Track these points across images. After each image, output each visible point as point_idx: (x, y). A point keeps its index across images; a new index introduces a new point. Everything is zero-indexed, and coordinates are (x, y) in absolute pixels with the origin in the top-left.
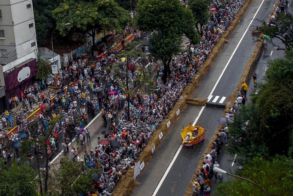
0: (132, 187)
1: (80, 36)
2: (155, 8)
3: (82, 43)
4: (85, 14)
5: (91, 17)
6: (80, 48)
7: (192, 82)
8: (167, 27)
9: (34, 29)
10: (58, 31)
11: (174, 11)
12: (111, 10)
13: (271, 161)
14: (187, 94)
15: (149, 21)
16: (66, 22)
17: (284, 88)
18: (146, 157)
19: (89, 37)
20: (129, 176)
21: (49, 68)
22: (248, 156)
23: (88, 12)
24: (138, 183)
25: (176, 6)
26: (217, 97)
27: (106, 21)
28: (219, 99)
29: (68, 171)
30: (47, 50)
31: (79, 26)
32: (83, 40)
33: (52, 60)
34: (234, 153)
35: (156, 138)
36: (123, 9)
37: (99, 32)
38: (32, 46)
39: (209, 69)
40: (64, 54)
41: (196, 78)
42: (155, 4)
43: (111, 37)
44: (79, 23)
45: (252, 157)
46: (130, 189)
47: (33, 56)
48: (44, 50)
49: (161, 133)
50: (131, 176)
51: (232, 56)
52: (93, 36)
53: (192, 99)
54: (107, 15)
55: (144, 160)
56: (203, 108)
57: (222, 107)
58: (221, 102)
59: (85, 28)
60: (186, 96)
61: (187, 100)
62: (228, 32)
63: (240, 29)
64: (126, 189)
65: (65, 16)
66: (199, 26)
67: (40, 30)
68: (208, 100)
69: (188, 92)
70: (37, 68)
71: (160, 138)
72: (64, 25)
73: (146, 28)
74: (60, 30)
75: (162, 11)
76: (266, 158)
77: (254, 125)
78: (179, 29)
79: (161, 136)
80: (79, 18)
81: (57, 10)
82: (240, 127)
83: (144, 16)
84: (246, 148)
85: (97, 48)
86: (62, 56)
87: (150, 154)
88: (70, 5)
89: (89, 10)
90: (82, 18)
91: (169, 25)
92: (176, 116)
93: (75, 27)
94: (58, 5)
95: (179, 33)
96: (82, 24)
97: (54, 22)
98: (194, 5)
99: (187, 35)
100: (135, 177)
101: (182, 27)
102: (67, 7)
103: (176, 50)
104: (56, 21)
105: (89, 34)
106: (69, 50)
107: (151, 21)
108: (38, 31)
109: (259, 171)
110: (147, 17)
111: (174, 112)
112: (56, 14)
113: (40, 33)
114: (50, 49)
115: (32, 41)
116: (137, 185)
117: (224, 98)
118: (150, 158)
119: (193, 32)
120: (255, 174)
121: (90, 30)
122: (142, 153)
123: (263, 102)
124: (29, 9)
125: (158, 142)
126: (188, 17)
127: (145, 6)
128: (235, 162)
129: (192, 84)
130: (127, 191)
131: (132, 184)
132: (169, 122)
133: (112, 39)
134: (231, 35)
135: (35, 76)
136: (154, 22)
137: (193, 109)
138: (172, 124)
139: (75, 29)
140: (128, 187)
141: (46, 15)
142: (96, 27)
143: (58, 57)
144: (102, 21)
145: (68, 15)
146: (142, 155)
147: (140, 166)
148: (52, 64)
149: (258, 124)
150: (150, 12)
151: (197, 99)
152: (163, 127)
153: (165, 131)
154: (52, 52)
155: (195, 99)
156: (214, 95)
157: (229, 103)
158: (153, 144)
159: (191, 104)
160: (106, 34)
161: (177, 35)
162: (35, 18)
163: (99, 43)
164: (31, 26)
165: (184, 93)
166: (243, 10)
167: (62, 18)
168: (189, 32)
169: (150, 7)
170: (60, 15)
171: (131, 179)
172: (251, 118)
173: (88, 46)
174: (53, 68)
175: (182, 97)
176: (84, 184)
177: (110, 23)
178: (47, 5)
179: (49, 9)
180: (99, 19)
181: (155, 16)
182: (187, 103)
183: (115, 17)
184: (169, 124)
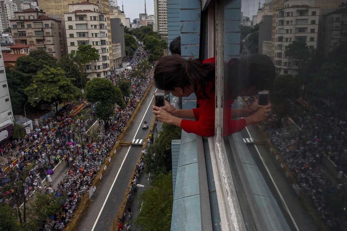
0: (89, 204)
1: (46, 106)
2: (98, 88)
3: (49, 111)
4: (49, 91)
5: (54, 93)
6: (47, 114)
7: (122, 132)
8: (106, 99)
9: (9, 103)
10: (29, 103)
11: (109, 90)
12: (68, 88)
13: (168, 175)
14: (120, 140)
15: (94, 95)
16: (36, 97)
17: (172, 133)
18: (96, 183)
19: (53, 106)
20: (86, 197)
21: (23, 129)
22: (156, 174)
23: (52, 90)
24: (92, 201)
25: (111, 87)
26: (138, 140)
27: (65, 96)
28: (139, 141)
29: (42, 202)
30: (21, 117)
31: (45, 99)
32: (49, 109)
33: (25, 124)
34: (148, 173)
35: (102, 169)
36: (76, 88)
37: (60, 103)
38: (9, 115)
39: (132, 124)
40: (35, 119)
41: (125, 129)
42: (98, 85)
43: (69, 106)
44: (45, 97)
45: (158, 174)
46: (87, 205)
47: (10, 122)
48: (19, 117)
49: (106, 166)
50: (87, 197)
51: (145, 115)
52: (56, 106)
53: (123, 142)
54: (65, 92)
55: (95, 185)
56: (130, 147)
57: (141, 146)
58: (140, 143)
59: (50, 101)
60: (119, 141)
61: (120, 143)
62: (142, 101)
63: (148, 99)
64: (85, 206)
65: (35, 92)
66: (125, 98)
67: (15, 103)
68: (132, 142)
69: (120, 138)
70: (14, 130)
71: (105, 169)
72: (34, 99)
73: (92, 101)
74: (31, 102)
75: (103, 89)
76: (165, 174)
77: (158, 155)
78: (113, 100)
79: (105, 168)
80: (45, 94)
81: (28, 88)
82: (150, 157)
83: (91, 93)
84: (154, 169)
85: (59, 113)
86: (33, 120)
87: (99, 180)
88: (38, 85)
89: (52, 89)
90: (48, 94)
91: (107, 98)
92: (114, 154)
93: (42, 100)
94: (29, 85)
95: (113, 103)
96: (48, 98)
97: (26, 97)
98: (122, 85)
99: (118, 104)
100: (90, 197)
101: (115, 99)
102: (36, 86)
103: (111, 113)
104: (28, 96)
105: (53, 104)
106: (39, 116)
107: (95, 95)
108: (13, 103)
109: (162, 182)
110: (93, 93)
111: (113, 152)
112: (28, 91)
113: (15, 105)
114: (24, 116)
115: (9, 111)
116: (92, 202)
117: (141, 140)
118: (100, 184)
119: (121, 102)
120: (160, 184)
121: (54, 102)
122: (94, 181)
123: (161, 142)
124: (5, 88)
125: (104, 172)
126: (118, 93)
127: (92, 86)
128: (149, 178)
129: (122, 134)
130: (85, 207)
131: (89, 202)
132: (110, 159)
133: (70, 107)
134: (143, 103)
135: (12, 136)
136: (97, 96)
137: (124, 149)
138: (111, 159)
139: (42, 102)
140: (86, 204)
141: (19, 92)
142: (58, 99)
143: (30, 122)
144: (62, 96)
145: (37, 92)
146: (94, 182)
147: (93, 189)
148: (26, 126)
149: (160, 154)
150: (95, 90)
151: (126, 142)
152: (106, 162)
153: (108, 165)
154: (25, 118)
155: (125, 142)
156: (136, 139)
157: (144, 143)
158: (101, 174)
159: (122, 146)
160: (66, 104)
161: (112, 104)
162: (10, 94)
163: (61, 110)
164: (7, 100)
165: (118, 139)
166: (149, 88)
167: (33, 94)
168: (119, 102)
169: (95, 87)
170: (30, 92)
171: (88, 199)
172: (156, 152)
173: (53, 113)
174: (27, 130)
175: (117, 142)
176: (54, 209)
177: (68, 97)
178: (20, 85)
179: (22, 88)
180: (60, 94)
181: (98, 92)
182: (120, 145)
183: (71, 93)
184: (110, 160)
